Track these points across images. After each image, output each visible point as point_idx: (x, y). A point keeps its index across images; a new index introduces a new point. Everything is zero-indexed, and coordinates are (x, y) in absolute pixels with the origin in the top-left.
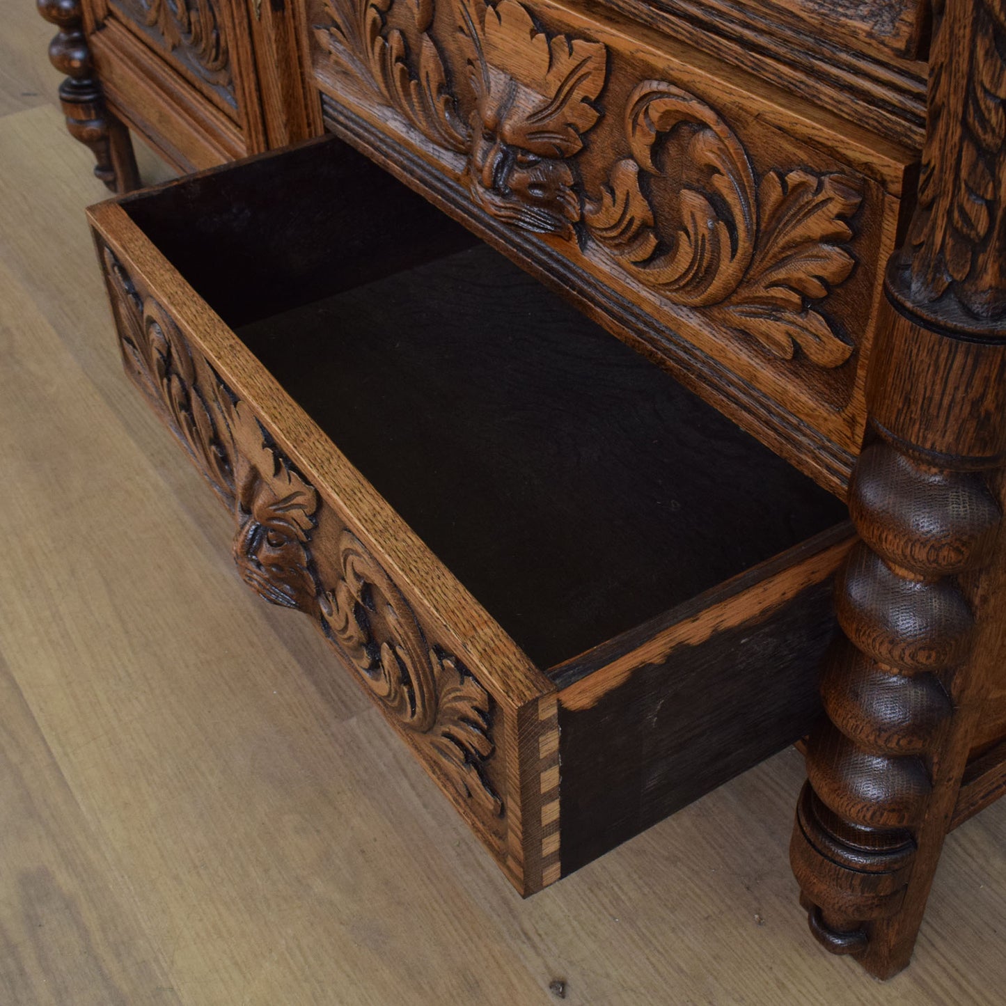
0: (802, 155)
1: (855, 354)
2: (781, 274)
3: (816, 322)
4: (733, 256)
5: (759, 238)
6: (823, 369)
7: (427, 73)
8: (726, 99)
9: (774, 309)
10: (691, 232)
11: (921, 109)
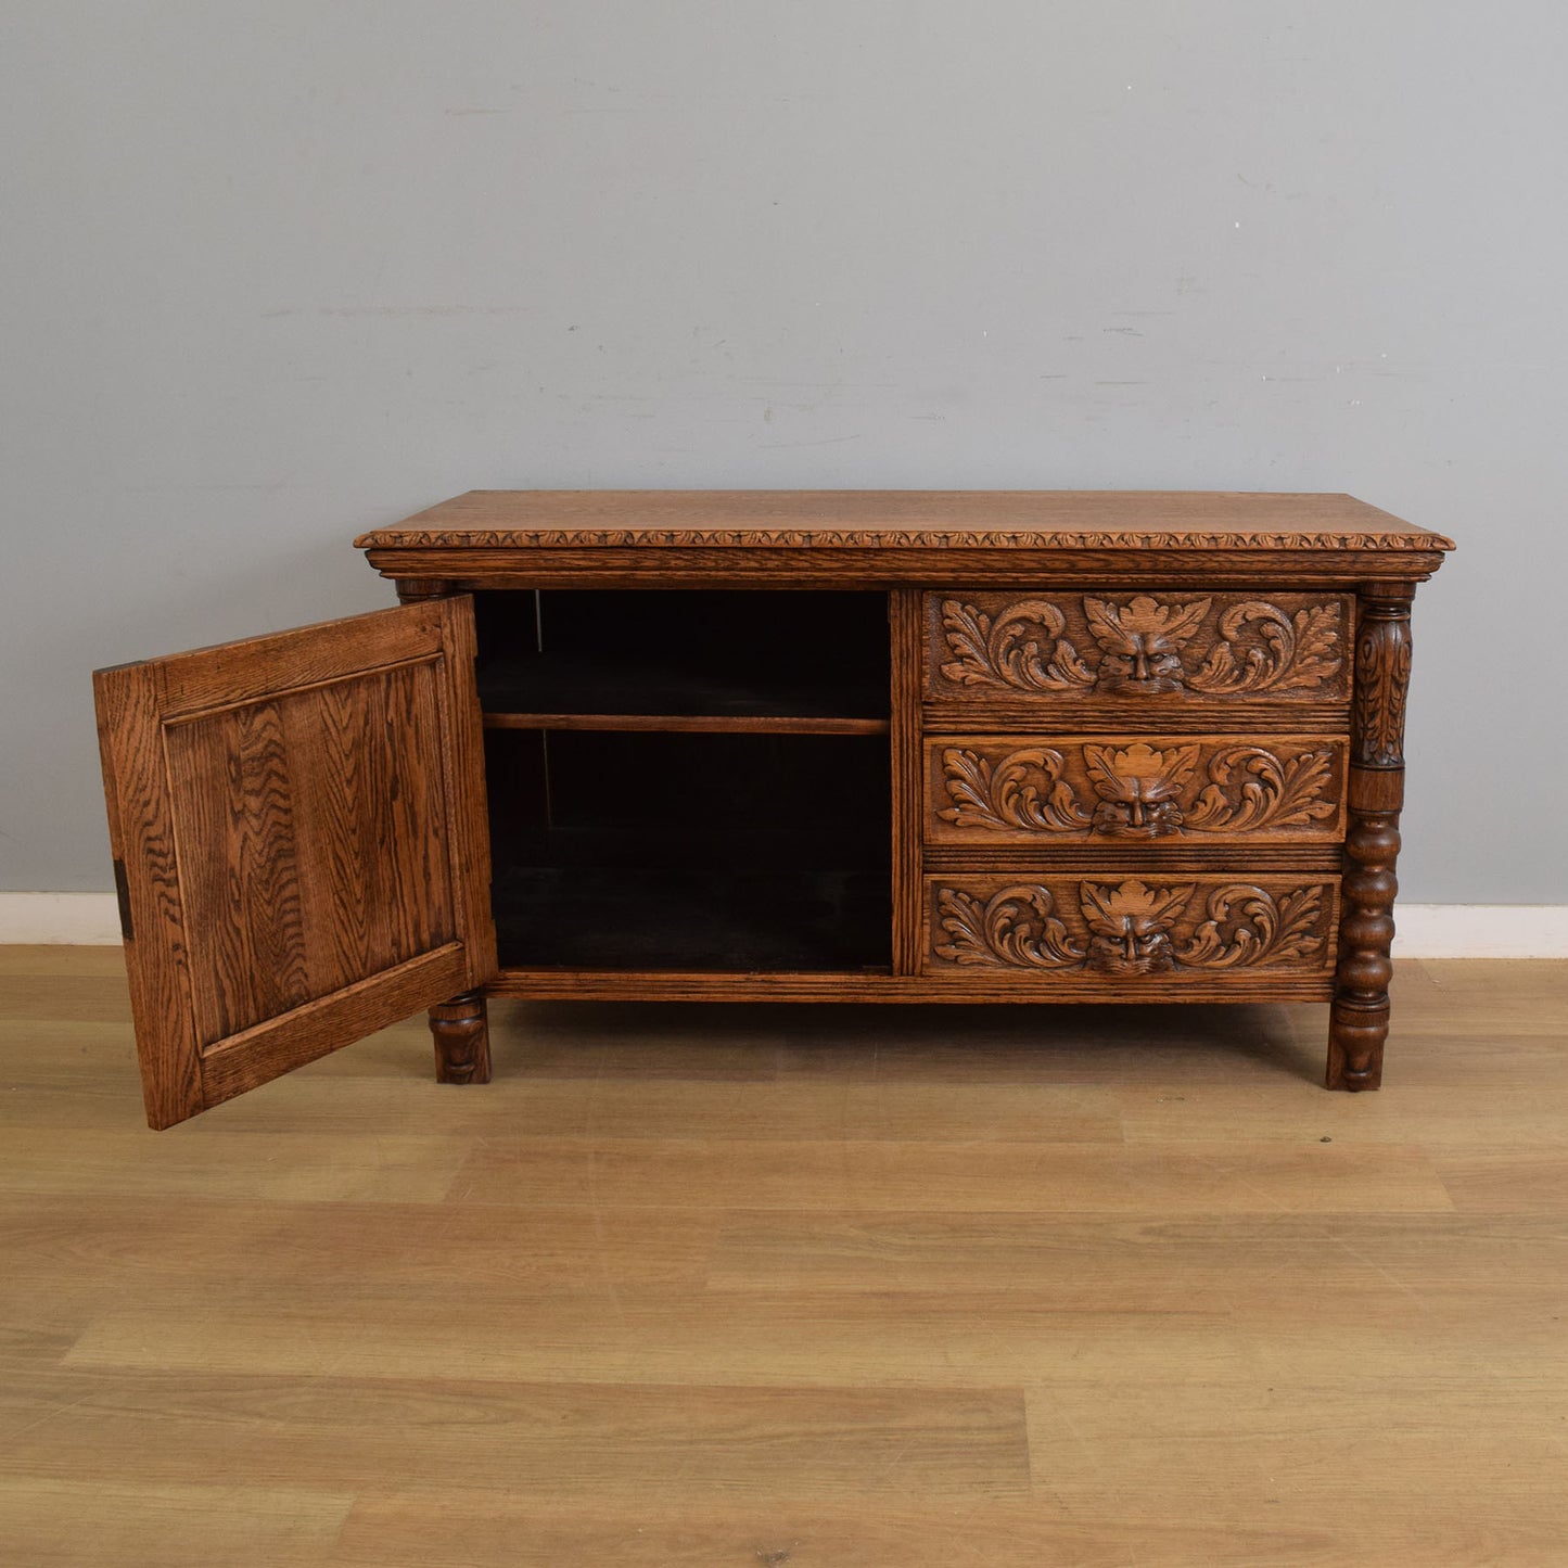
0: (1304, 749)
1: (1338, 807)
2: (1300, 795)
3: (1319, 803)
4: (1276, 796)
5: (1287, 788)
6: (1324, 819)
7: (1061, 799)
8: (1269, 742)
9: (1297, 809)
10: (1253, 798)
11: (1347, 720)
